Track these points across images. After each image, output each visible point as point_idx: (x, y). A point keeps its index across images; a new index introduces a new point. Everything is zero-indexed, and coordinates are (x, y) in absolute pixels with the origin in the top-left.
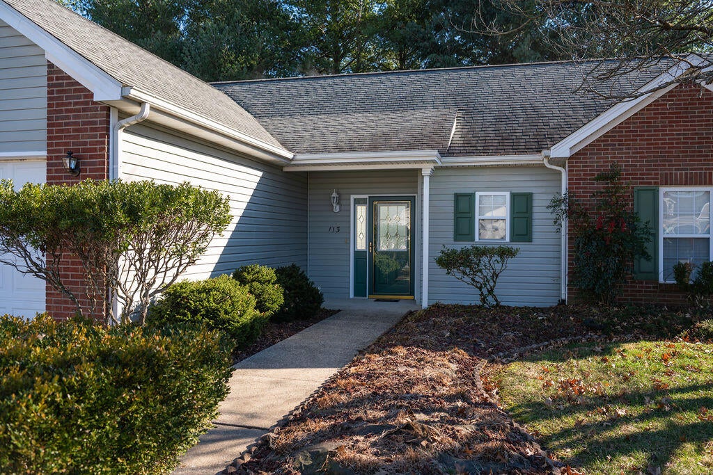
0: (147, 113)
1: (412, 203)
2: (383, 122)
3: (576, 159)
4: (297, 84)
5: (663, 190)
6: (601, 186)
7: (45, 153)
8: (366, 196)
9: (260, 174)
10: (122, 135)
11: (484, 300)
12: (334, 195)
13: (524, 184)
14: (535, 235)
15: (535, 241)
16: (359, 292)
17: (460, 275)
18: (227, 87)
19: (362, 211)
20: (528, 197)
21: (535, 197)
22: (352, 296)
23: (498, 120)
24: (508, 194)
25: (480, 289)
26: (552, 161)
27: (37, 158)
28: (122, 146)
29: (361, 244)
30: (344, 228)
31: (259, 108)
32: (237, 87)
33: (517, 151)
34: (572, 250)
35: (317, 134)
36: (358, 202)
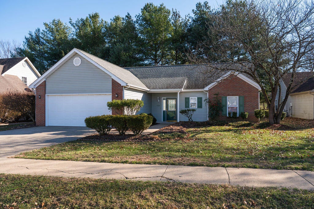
0: (129, 87)
1: (176, 99)
2: (169, 80)
3: (210, 90)
4: (148, 69)
5: (228, 97)
6: (215, 96)
7: (111, 94)
8: (166, 98)
9: (143, 94)
10: (125, 91)
11: (189, 120)
12: (158, 98)
13: (200, 95)
14: (203, 107)
15: (203, 108)
16: (164, 120)
17: (185, 115)
18: (130, 69)
19: (164, 101)
20: (201, 98)
21: (203, 98)
22: (162, 121)
23: (196, 80)
24: (197, 98)
25: (189, 118)
26: (205, 91)
27: (110, 94)
28: (125, 92)
29: (164, 109)
30: (160, 105)
31: (139, 76)
32: (132, 69)
33: (198, 88)
34: (209, 110)
35: (154, 84)
36: (163, 99)
